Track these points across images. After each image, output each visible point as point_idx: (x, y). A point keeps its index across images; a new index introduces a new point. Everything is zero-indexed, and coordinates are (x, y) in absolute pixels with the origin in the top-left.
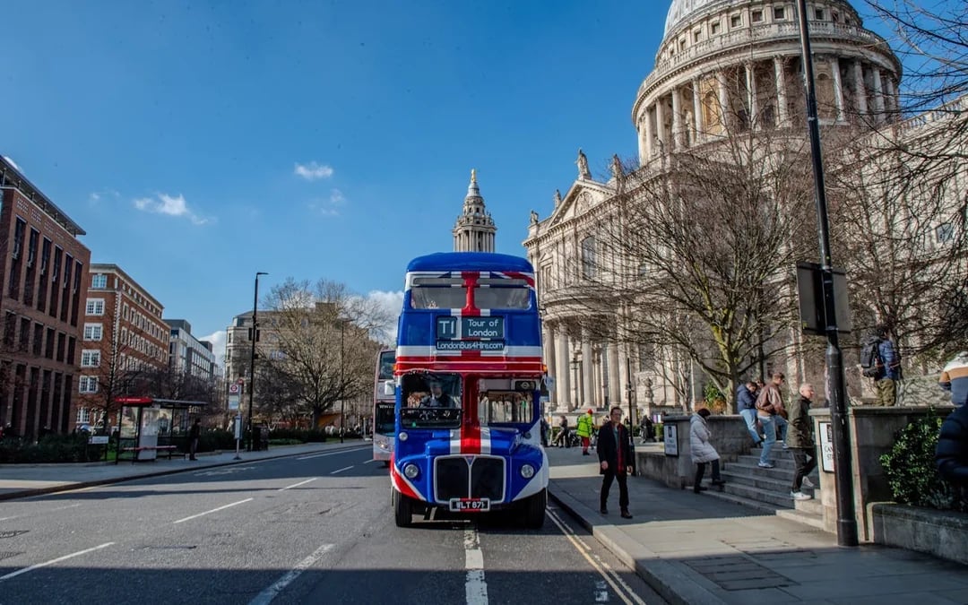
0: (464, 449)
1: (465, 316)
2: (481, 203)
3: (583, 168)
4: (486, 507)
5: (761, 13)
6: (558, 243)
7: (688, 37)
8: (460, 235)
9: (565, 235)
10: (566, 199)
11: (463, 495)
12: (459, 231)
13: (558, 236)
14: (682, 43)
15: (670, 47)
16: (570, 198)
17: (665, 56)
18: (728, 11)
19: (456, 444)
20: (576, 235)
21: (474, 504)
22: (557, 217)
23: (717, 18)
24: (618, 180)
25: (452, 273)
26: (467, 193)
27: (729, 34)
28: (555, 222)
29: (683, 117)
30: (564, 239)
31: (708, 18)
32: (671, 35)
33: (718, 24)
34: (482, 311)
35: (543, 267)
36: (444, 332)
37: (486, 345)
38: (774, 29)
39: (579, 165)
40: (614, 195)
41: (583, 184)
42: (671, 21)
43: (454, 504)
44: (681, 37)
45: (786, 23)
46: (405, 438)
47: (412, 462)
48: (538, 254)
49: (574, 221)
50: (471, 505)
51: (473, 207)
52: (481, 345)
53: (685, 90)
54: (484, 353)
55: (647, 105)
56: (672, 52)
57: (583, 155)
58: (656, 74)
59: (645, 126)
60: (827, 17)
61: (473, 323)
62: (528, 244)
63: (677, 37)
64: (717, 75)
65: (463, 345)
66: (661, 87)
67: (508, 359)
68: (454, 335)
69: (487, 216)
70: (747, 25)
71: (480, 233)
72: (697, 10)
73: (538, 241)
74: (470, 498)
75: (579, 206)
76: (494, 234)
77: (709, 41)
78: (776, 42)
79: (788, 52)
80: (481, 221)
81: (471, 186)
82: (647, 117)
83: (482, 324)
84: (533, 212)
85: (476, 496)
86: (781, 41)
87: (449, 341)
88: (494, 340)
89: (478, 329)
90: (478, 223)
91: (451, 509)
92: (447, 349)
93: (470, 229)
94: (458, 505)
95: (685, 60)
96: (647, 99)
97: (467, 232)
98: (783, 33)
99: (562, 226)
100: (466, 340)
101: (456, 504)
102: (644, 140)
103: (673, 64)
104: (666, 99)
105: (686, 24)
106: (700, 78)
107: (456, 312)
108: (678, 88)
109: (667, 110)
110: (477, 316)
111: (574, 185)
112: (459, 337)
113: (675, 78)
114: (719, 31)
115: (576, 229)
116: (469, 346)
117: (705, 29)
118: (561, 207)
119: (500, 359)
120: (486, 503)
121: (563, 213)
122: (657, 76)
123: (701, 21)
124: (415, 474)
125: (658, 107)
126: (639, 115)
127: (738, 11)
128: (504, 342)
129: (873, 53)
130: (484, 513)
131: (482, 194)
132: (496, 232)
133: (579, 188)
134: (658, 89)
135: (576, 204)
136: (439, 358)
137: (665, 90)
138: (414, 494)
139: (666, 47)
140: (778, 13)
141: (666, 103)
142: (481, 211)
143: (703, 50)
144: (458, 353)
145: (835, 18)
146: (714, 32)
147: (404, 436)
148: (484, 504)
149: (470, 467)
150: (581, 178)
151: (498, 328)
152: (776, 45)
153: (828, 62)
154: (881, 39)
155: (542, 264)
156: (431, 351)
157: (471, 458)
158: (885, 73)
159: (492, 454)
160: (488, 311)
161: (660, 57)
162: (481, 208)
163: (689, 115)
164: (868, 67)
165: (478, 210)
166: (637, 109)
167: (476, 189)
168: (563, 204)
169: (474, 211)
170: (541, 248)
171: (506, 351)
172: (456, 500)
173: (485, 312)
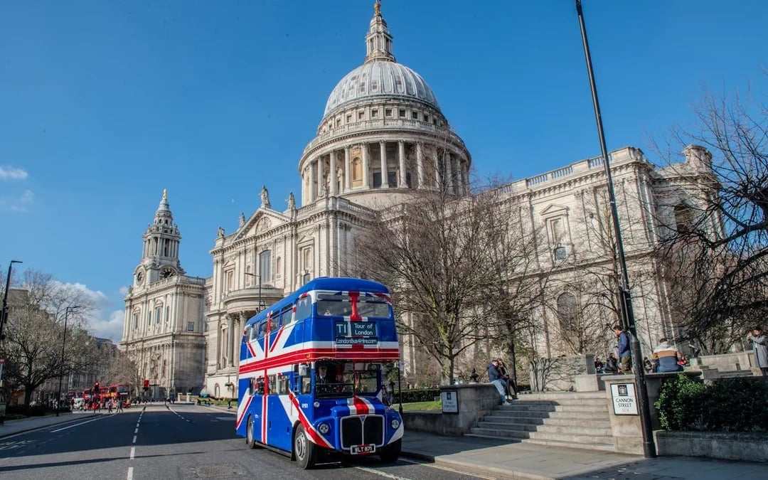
0: (359, 412)
1: (353, 322)
2: (170, 217)
3: (265, 199)
4: (373, 450)
5: (391, 111)
6: (240, 253)
7: (343, 118)
8: (149, 240)
9: (247, 248)
10: (249, 221)
11: (359, 443)
12: (149, 237)
13: (241, 248)
14: (338, 121)
15: (330, 122)
16: (253, 221)
17: (325, 128)
18: (370, 106)
19: (352, 408)
20: (256, 249)
21: (366, 448)
22: (241, 234)
23: (362, 109)
24: (292, 211)
25: (343, 292)
26: (158, 206)
27: (371, 121)
28: (239, 237)
29: (337, 172)
30: (245, 251)
31: (357, 108)
32: (330, 114)
33: (363, 113)
34: (363, 318)
35: (226, 272)
36: (341, 332)
37: (367, 341)
38: (400, 123)
39: (262, 197)
40: (289, 221)
41: (265, 211)
42: (330, 105)
43: (354, 449)
44: (337, 117)
45: (406, 120)
46: (318, 406)
47: (325, 422)
48: (223, 261)
49: (256, 238)
50: (364, 449)
51: (163, 219)
52: (364, 341)
53: (340, 153)
54: (366, 346)
55: (311, 160)
56: (330, 126)
57: (266, 190)
58: (319, 140)
59: (309, 174)
60: (431, 121)
61: (357, 326)
62: (214, 253)
63: (334, 116)
64: (362, 147)
65: (352, 341)
66: (322, 149)
67: (380, 350)
68: (347, 334)
69: (174, 227)
70: (382, 117)
71: (167, 240)
72: (350, 101)
73: (223, 251)
74: (363, 444)
75: (260, 227)
76: (178, 242)
77: (357, 124)
78: (401, 132)
79: (409, 139)
80: (169, 231)
81: (163, 202)
82: (311, 168)
83: (363, 326)
84: (220, 228)
85: (367, 443)
86: (404, 132)
87: (343, 338)
88: (371, 338)
89: (361, 330)
90: (166, 232)
91: (352, 453)
92: (342, 343)
93: (159, 236)
94: (356, 450)
95: (340, 133)
96: (311, 156)
97: (156, 239)
98: (406, 127)
99: (245, 241)
100: (355, 337)
101: (354, 450)
102: (307, 184)
103: (332, 135)
104: (325, 158)
105: (342, 109)
106: (350, 147)
107: (347, 318)
108: (335, 151)
109: (326, 165)
110: (360, 322)
111: (258, 211)
112: (350, 336)
113: (333, 144)
114: (363, 118)
115: (256, 244)
116: (356, 341)
117: (354, 114)
118: (245, 227)
119: (375, 350)
120: (373, 447)
121: (246, 231)
122: (320, 141)
123: (352, 109)
124: (327, 430)
125: (319, 163)
126: (304, 166)
127: (377, 107)
128: (376, 338)
129: (456, 148)
130: (372, 454)
131: (171, 209)
132: (180, 240)
133: (261, 213)
134: (320, 150)
135: (258, 225)
136: (339, 350)
137: (325, 152)
138: (326, 444)
139: (327, 122)
140: (402, 113)
141: (325, 160)
142: (169, 223)
143: (353, 129)
144: (350, 346)
145: (435, 122)
146: (360, 118)
147: (317, 404)
148: (372, 448)
149: (363, 423)
150: (263, 206)
151: (373, 330)
152: (400, 134)
153: (431, 149)
154: (460, 139)
155: (225, 269)
156: (333, 345)
157: (363, 417)
158: (462, 161)
159: (375, 414)
160: (367, 318)
161: (321, 128)
162: (169, 220)
163: (340, 171)
164: (453, 156)
165: (167, 222)
166: (303, 162)
167: (167, 205)
168: (247, 225)
169: (163, 222)
170: (225, 256)
171: (379, 345)
172: (354, 446)
173: (365, 319)
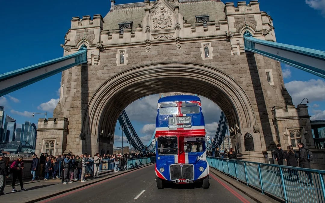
0: (179, 162)
1: (178, 117)
21: (184, 181)
36: (171, 122)
37: (185, 126)
43: (177, 181)
54: (184, 129)
61: (181, 119)
65: (177, 126)
67: (193, 130)
74: (182, 179)
83: (184, 119)
87: (173, 125)
88: (188, 124)
91: (176, 183)
92: (172, 128)
94: (178, 181)
107: (175, 115)
112: (176, 124)
124: (163, 171)
128: (191, 125)
130: (187, 184)
136: (170, 131)
144: (176, 129)
147: (159, 158)
148: (187, 181)
149: (182, 168)
151: (189, 120)
156: (167, 129)
157: (181, 165)
159: (189, 163)
172: (177, 180)
173: (184, 115)
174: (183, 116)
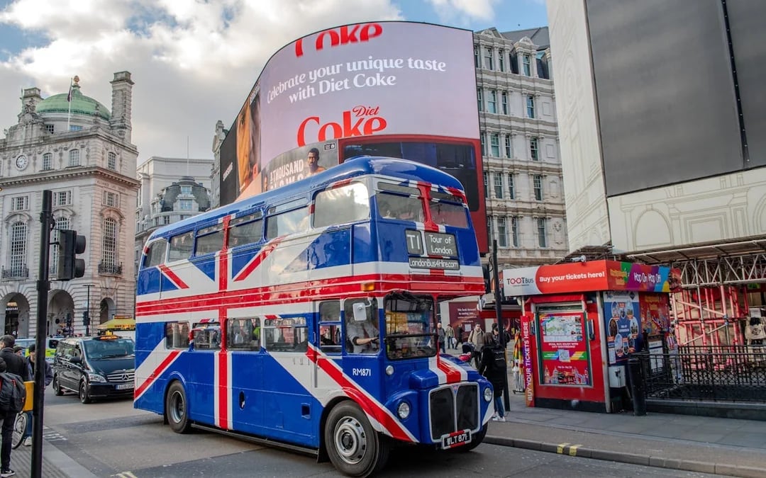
0: (449, 380)
1: (427, 231)
4: (468, 439)
11: (451, 430)
21: (460, 438)
25: (411, 181)
34: (439, 226)
36: (413, 247)
37: (447, 264)
43: (445, 440)
46: (391, 372)
47: (404, 400)
50: (457, 439)
52: (443, 264)
54: (447, 273)
61: (434, 240)
65: (429, 263)
67: (464, 279)
68: (421, 251)
74: (456, 432)
83: (441, 241)
85: (461, 429)
87: (418, 258)
88: (452, 260)
89: (437, 245)
91: (443, 447)
92: (417, 268)
94: (448, 441)
100: (432, 257)
110: (435, 232)
112: (425, 255)
116: (434, 264)
120: (468, 434)
128: (459, 261)
130: (468, 444)
138: (408, 437)
144: (427, 272)
147: (389, 369)
148: (467, 436)
149: (455, 397)
151: (453, 246)
157: (455, 387)
159: (468, 381)
160: (444, 227)
171: (462, 271)
172: (446, 436)
173: (442, 228)
174: (437, 232)
